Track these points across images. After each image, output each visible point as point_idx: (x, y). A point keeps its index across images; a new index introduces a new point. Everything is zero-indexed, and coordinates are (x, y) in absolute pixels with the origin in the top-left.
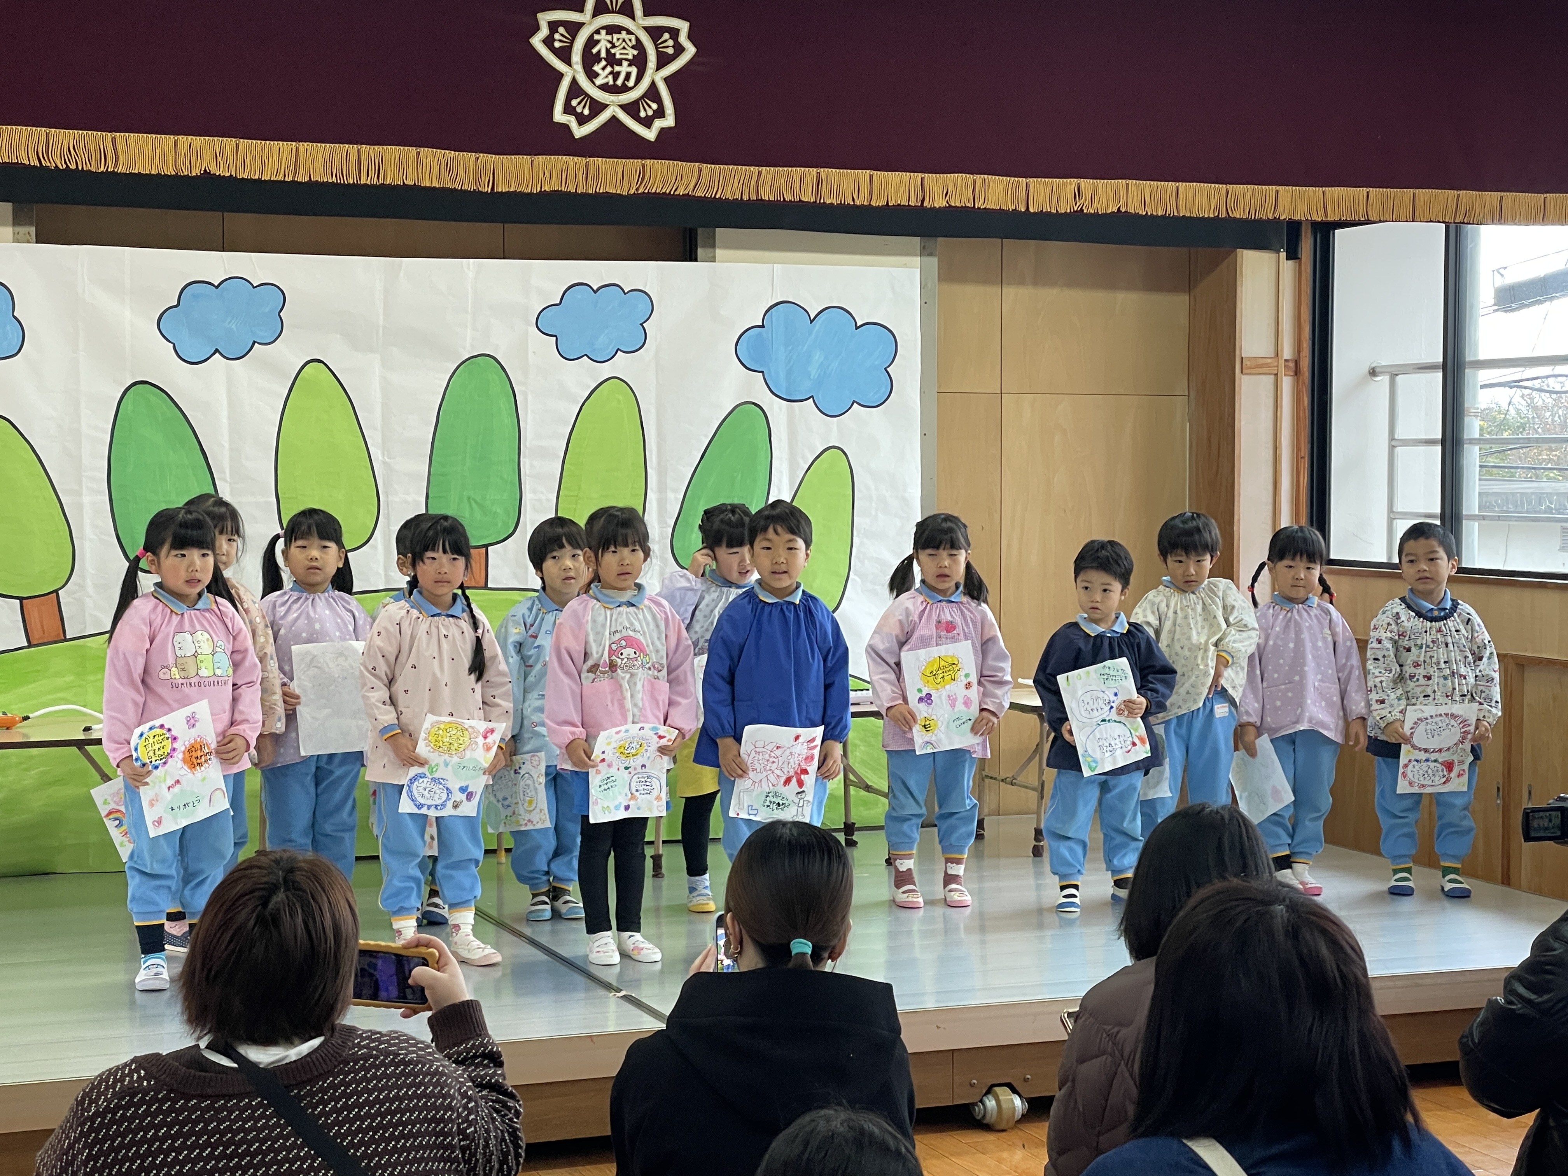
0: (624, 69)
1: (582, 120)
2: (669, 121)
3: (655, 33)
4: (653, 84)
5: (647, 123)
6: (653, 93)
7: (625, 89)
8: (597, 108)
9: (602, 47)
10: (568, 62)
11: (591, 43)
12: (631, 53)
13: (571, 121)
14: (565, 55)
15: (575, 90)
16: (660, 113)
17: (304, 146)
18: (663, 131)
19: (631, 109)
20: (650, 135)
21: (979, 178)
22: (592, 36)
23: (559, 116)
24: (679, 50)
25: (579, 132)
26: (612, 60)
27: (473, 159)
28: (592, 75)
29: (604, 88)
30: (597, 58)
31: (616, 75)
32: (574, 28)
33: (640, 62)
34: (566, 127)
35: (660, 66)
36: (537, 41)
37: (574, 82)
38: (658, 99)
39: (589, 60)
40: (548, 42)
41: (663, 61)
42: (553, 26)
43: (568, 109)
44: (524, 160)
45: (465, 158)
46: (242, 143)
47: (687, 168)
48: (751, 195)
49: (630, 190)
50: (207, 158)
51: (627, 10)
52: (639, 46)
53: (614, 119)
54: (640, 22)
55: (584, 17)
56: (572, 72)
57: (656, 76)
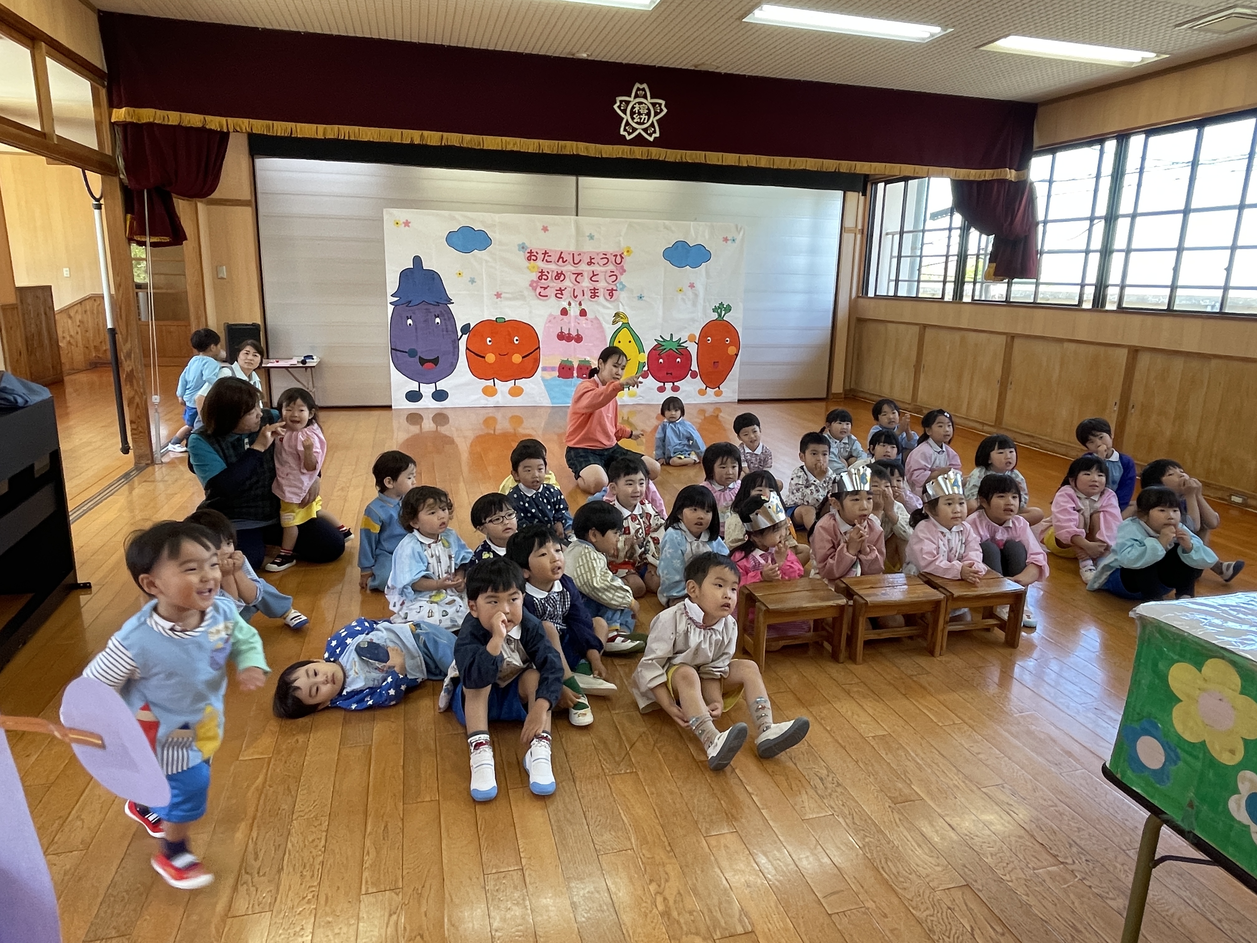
0: (643, 117)
1: (629, 134)
2: (657, 135)
3: (654, 105)
4: (653, 122)
5: (650, 135)
6: (652, 125)
7: (643, 123)
8: (634, 130)
9: (636, 109)
10: (625, 114)
11: (633, 108)
12: (646, 111)
13: (625, 134)
14: (624, 111)
15: (627, 123)
16: (655, 132)
17: (541, 141)
18: (655, 138)
19: (645, 130)
20: (651, 139)
21: (758, 156)
22: (633, 105)
23: (622, 132)
24: (661, 110)
25: (628, 138)
26: (640, 114)
27: (594, 146)
28: (633, 119)
29: (637, 123)
30: (635, 113)
31: (641, 119)
32: (628, 103)
33: (649, 114)
34: (624, 136)
35: (655, 116)
36: (616, 107)
37: (627, 121)
38: (654, 127)
39: (632, 113)
40: (619, 107)
41: (656, 114)
42: (621, 102)
43: (625, 130)
44: (610, 147)
45: (592, 146)
46: (523, 140)
47: (663, 150)
48: (684, 160)
49: (645, 158)
50: (512, 145)
51: (645, 97)
52: (648, 109)
53: (640, 134)
54: (649, 101)
55: (631, 99)
56: (627, 117)
57: (654, 119)
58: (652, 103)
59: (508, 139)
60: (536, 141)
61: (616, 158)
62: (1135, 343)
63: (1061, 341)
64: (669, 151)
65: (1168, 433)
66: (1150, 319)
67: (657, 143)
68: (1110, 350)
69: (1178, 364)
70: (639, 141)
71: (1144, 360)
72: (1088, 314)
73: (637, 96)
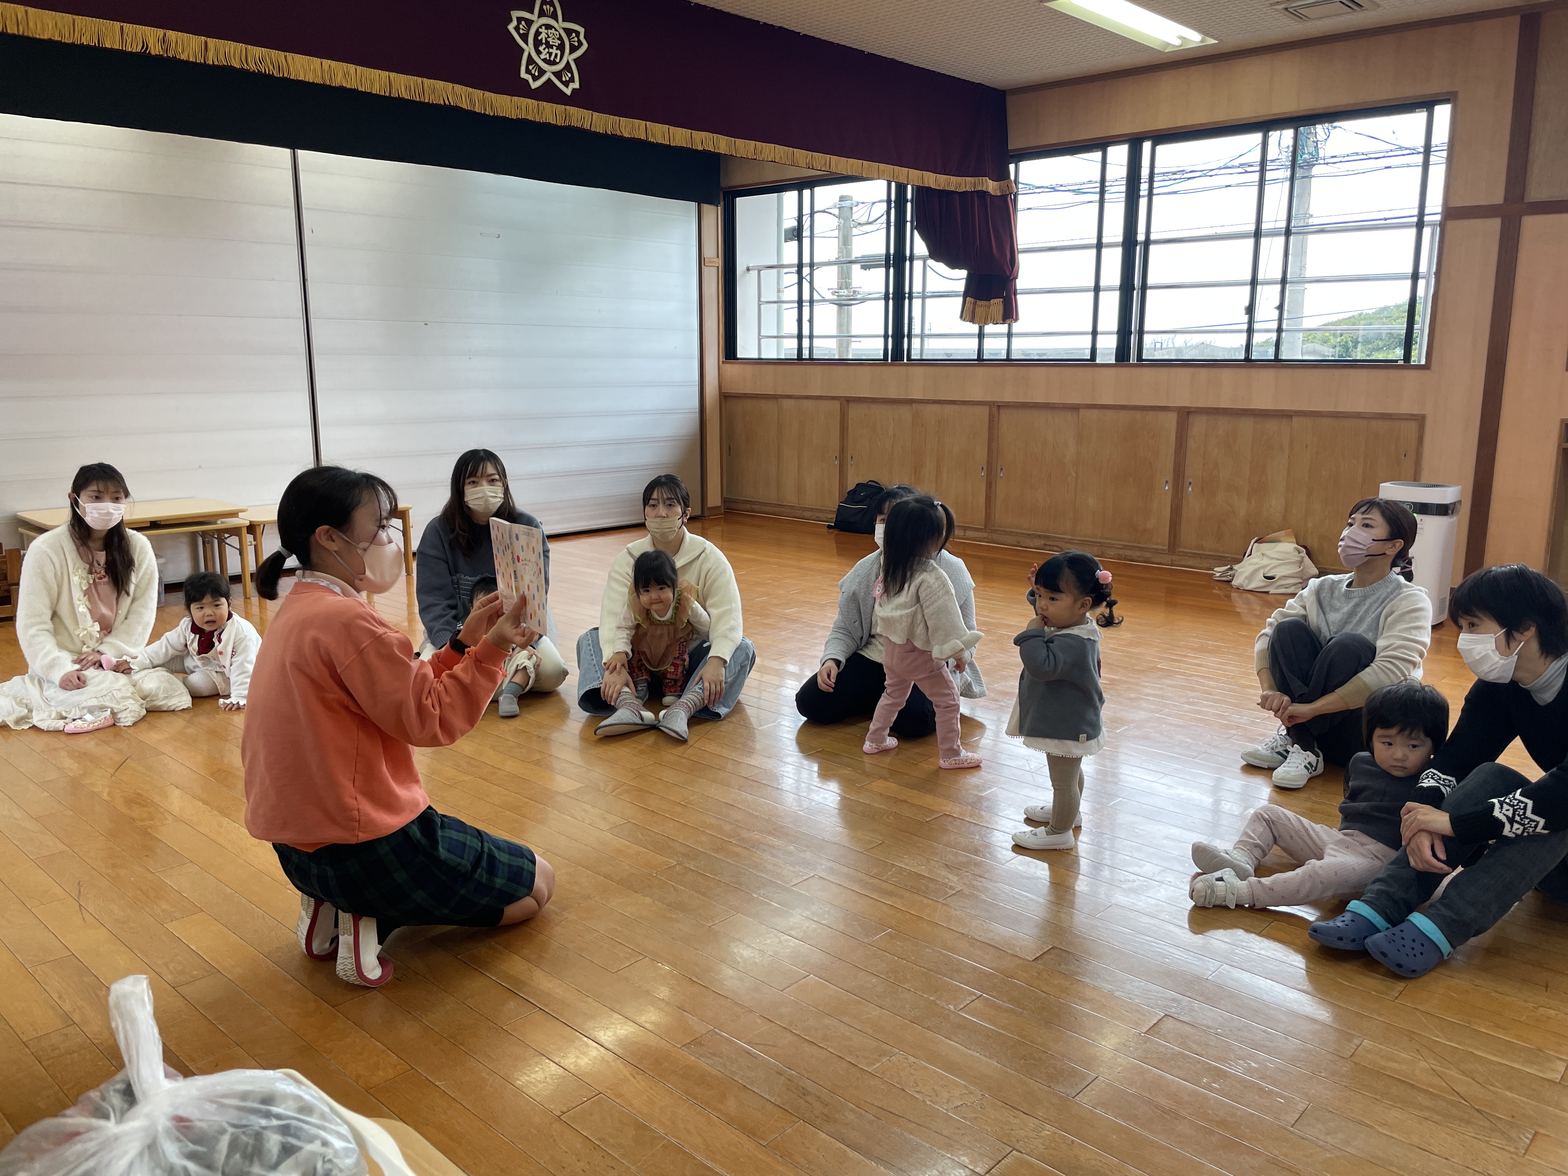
0: (554, 51)
1: (535, 78)
2: (576, 85)
3: (568, 32)
4: (568, 63)
5: (566, 84)
6: (568, 67)
7: (554, 63)
8: (542, 72)
9: (543, 36)
10: (527, 43)
11: (538, 33)
12: (557, 42)
13: (529, 78)
14: (525, 38)
15: (530, 60)
16: (572, 80)
17: (393, 75)
18: (574, 90)
19: (558, 75)
20: (568, 91)
22: (537, 30)
23: (523, 75)
24: (580, 44)
25: (534, 85)
26: (548, 46)
27: (481, 95)
28: (539, 53)
29: (544, 60)
31: (550, 54)
32: (529, 23)
33: (561, 47)
34: (527, 81)
35: (571, 53)
36: (511, 27)
37: (530, 55)
38: (571, 71)
39: (537, 43)
40: (517, 29)
41: (573, 49)
42: (519, 20)
43: (528, 71)
44: (507, 98)
45: (478, 93)
46: (359, 68)
47: (587, 113)
48: (619, 134)
49: (560, 123)
50: (340, 75)
51: (554, 16)
52: (560, 38)
53: (549, 80)
54: (561, 25)
55: (534, 17)
56: (529, 48)
57: (570, 58)
58: (564, 29)
59: (334, 64)
60: (384, 74)
61: (518, 120)
62: (1185, 402)
63: (1075, 408)
64: (596, 114)
65: (1242, 513)
66: (1203, 373)
67: (575, 100)
68: (1151, 415)
69: (1246, 426)
70: (549, 93)
71: (1198, 426)
72: (1114, 370)
73: (542, 14)
